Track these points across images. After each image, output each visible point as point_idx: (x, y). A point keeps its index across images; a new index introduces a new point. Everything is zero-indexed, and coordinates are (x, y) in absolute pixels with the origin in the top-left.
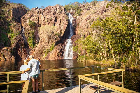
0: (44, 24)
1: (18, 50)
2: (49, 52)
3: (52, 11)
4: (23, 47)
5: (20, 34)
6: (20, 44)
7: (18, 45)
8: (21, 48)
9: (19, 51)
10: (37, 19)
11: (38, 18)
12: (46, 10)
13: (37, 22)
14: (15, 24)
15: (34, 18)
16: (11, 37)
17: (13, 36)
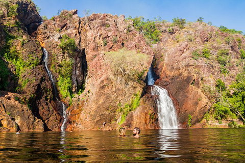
0: (94, 49)
1: (39, 103)
2: (130, 110)
3: (110, 23)
4: (51, 98)
5: (40, 64)
6: (44, 88)
7: (39, 91)
8: (47, 99)
9: (41, 107)
10: (76, 35)
11: (79, 33)
12: (92, 20)
13: (77, 41)
14: (25, 37)
15: (69, 31)
16: (17, 68)
17: (21, 68)
